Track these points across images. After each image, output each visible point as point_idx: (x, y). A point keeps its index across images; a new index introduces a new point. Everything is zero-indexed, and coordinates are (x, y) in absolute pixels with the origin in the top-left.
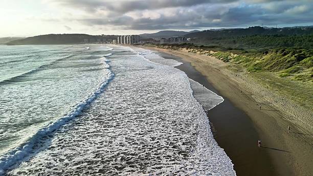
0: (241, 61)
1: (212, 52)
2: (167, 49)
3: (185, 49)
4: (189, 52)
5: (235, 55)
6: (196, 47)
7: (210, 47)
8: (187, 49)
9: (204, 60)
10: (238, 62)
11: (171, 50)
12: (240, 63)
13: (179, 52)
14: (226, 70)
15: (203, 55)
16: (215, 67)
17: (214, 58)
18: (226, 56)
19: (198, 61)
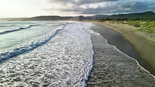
0: (150, 25)
1: (125, 22)
2: (97, 22)
3: (107, 21)
4: (110, 22)
5: (144, 23)
6: (114, 20)
7: (123, 19)
8: (109, 21)
9: (120, 26)
10: (148, 27)
11: (99, 22)
12: (150, 27)
13: (104, 23)
14: (139, 32)
15: (119, 24)
16: (129, 30)
17: (127, 25)
18: (137, 23)
19: (115, 27)
